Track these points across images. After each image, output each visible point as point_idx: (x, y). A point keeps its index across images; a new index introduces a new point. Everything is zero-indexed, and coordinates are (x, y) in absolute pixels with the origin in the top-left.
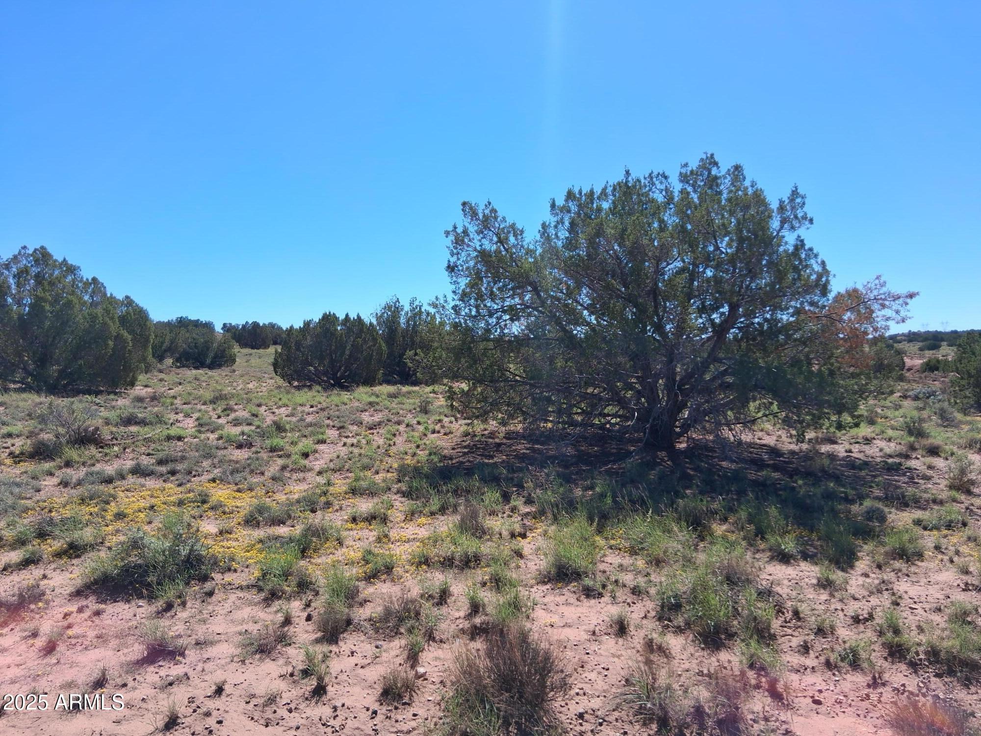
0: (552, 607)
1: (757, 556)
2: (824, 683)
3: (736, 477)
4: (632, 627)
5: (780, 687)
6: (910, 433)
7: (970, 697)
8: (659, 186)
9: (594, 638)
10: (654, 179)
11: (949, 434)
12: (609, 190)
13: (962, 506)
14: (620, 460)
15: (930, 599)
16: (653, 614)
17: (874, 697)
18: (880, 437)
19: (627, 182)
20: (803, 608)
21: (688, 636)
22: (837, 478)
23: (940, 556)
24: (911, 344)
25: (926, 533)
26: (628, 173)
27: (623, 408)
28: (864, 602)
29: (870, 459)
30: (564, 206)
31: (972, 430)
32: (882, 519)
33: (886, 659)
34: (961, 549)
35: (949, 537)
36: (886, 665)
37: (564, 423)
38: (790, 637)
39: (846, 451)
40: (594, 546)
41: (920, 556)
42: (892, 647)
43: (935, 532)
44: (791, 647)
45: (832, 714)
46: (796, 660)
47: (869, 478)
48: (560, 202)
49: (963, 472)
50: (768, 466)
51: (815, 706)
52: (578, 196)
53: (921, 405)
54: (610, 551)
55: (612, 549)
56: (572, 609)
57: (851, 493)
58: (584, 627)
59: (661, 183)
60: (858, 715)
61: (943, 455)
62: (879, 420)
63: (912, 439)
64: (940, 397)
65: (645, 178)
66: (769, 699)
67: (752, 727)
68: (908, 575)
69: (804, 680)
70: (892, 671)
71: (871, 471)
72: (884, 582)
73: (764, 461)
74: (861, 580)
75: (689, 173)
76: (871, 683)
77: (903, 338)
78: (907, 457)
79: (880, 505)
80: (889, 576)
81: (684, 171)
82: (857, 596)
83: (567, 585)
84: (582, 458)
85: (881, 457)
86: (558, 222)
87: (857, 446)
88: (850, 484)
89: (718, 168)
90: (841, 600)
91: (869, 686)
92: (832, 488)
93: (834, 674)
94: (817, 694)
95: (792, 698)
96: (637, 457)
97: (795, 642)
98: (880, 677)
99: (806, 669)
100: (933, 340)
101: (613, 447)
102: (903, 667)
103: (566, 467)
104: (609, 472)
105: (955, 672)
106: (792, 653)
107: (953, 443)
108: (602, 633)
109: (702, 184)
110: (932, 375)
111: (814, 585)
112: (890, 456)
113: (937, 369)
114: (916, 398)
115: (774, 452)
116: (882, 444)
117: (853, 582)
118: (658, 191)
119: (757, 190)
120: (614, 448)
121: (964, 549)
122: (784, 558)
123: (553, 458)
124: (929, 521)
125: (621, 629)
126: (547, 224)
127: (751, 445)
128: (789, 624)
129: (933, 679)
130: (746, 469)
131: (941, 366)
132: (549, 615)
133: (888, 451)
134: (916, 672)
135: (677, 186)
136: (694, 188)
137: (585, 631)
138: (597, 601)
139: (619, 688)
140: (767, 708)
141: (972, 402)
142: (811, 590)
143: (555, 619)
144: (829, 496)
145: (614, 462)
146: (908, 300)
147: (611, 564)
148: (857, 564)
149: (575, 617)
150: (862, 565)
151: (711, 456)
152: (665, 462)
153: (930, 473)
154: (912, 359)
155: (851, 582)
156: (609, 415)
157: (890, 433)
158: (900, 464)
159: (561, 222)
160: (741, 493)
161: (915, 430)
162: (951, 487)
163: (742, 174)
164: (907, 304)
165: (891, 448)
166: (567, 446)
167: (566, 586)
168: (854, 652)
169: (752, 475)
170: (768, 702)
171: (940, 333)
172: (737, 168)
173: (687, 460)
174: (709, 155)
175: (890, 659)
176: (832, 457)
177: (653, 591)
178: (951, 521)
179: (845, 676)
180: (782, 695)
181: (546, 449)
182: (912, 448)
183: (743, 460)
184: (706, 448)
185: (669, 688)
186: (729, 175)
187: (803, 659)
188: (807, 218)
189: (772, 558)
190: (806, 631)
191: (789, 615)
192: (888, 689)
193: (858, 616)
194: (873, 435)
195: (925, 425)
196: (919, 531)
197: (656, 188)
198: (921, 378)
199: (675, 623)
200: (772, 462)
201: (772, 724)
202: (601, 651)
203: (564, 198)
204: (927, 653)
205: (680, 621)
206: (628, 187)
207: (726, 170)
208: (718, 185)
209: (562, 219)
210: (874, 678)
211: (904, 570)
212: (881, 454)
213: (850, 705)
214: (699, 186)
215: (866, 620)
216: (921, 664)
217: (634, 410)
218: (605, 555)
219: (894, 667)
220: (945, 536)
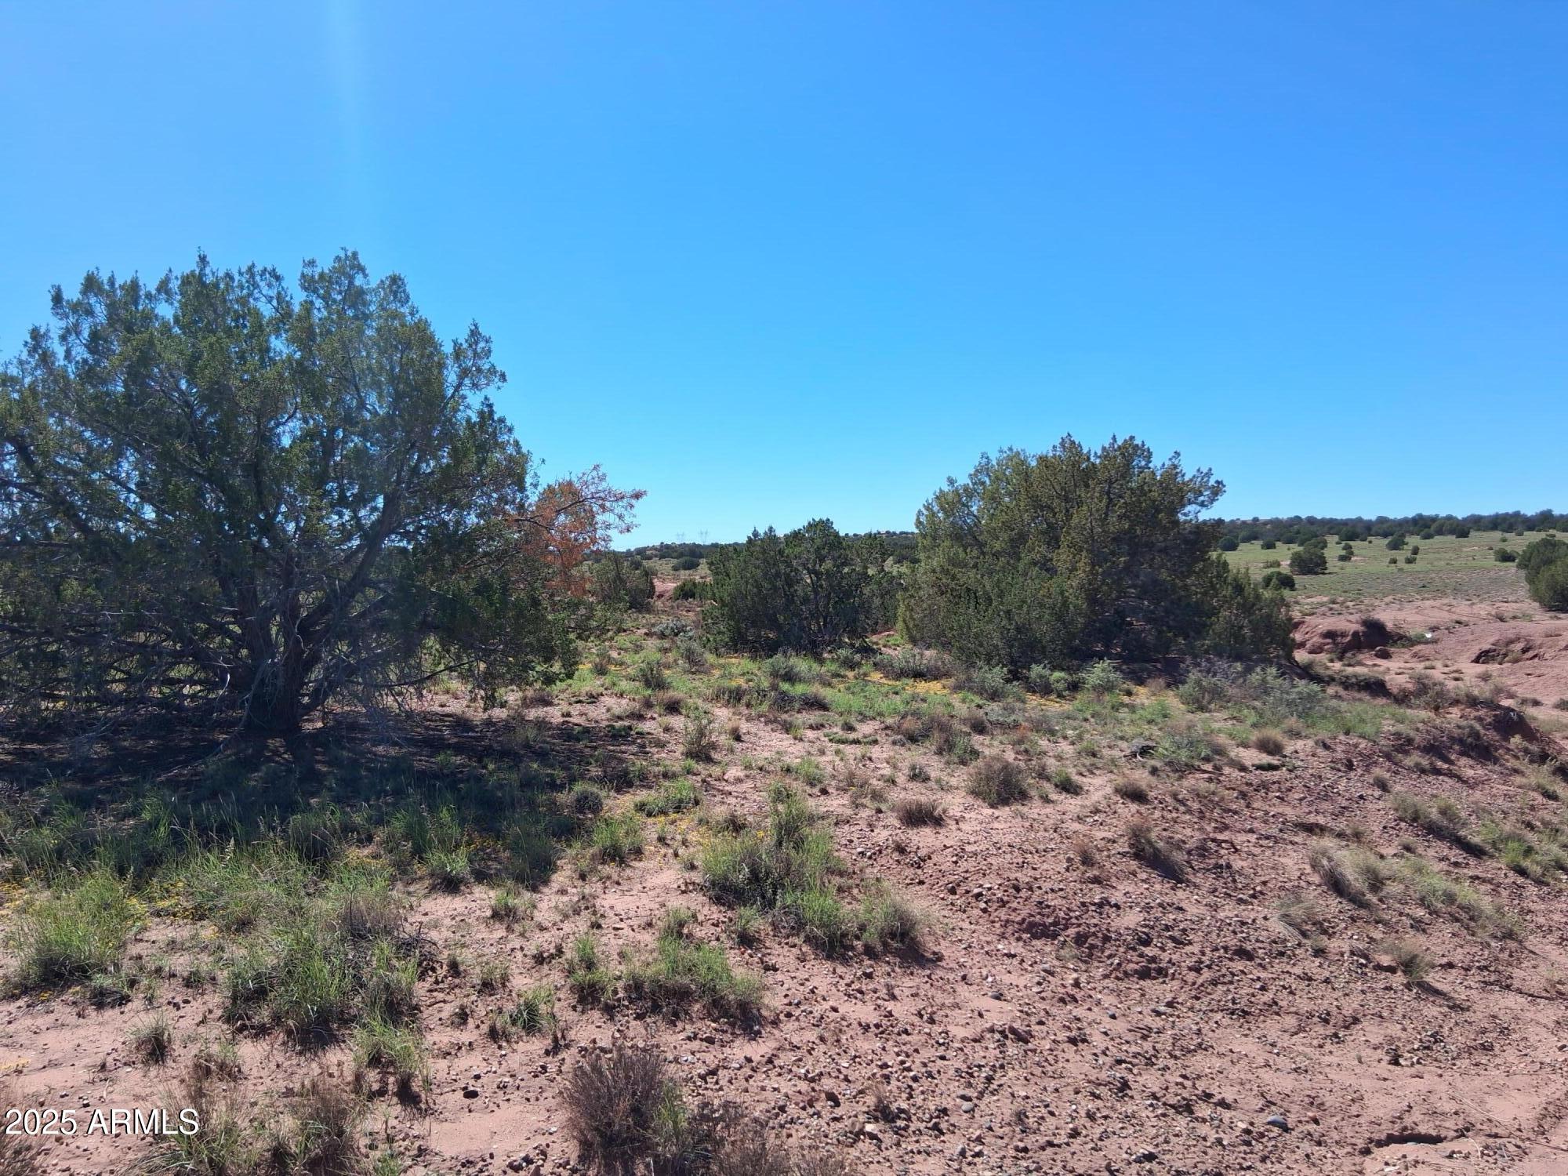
0: (23, 1038)
1: (411, 889)
2: (485, 1063)
3: (397, 767)
4: (178, 1042)
5: (416, 1086)
6: (648, 684)
7: (674, 1037)
8: (265, 290)
9: (102, 1076)
10: (258, 278)
11: (697, 683)
12: (174, 285)
13: (699, 778)
14: (196, 759)
15: (641, 912)
16: (219, 1012)
17: (552, 1068)
18: (609, 692)
19: (202, 275)
20: (466, 956)
21: (276, 1038)
22: (542, 756)
23: (663, 851)
24: (663, 561)
25: (651, 820)
26: (203, 260)
27: (204, 668)
28: (554, 931)
29: (594, 725)
30: (79, 303)
31: (723, 676)
32: (596, 807)
33: (574, 1008)
34: (689, 837)
35: (678, 823)
36: (571, 1016)
37: (89, 699)
38: (442, 1004)
39: (563, 716)
40: (124, 916)
41: (638, 852)
42: (583, 989)
43: (662, 818)
44: (440, 1019)
45: (492, 1107)
46: (443, 1037)
47: (587, 751)
48: (72, 293)
49: (701, 733)
50: (449, 746)
51: (468, 1101)
52: (107, 287)
53: (667, 645)
54: (157, 920)
55: (159, 916)
56: (66, 1033)
57: (560, 774)
58: (87, 1061)
59: (270, 285)
60: (528, 1100)
61: (684, 712)
62: (613, 668)
63: (649, 692)
64: (690, 634)
65: (241, 274)
66: (399, 1107)
67: (367, 1156)
68: (618, 883)
69: (455, 1066)
70: (581, 1024)
71: (591, 741)
72: (583, 898)
73: (444, 739)
74: (555, 898)
75: (317, 277)
76: (550, 1048)
77: (654, 552)
78: (641, 717)
79: (594, 789)
80: (593, 887)
81: (308, 271)
82: (546, 924)
83: (61, 992)
84: (121, 761)
85: (608, 720)
86: (68, 331)
87: (578, 706)
88: (561, 762)
89: (366, 276)
90: (522, 935)
91: (547, 1053)
92: (536, 770)
93: (500, 1047)
94: (472, 1082)
95: (434, 1097)
96: (229, 752)
97: (448, 1010)
98: (563, 1037)
99: (460, 1048)
100: (688, 556)
101: (184, 737)
102: (596, 1015)
103: (87, 780)
104: (174, 784)
105: (661, 1007)
106: (442, 1028)
107: (699, 695)
108: (118, 1064)
109: (339, 297)
110: (686, 604)
111: (486, 921)
112: (620, 718)
113: (693, 596)
114: (662, 636)
115: (461, 724)
116: (608, 701)
117: (543, 906)
118: (263, 299)
119: (420, 320)
120: (187, 739)
121: (693, 837)
122: (451, 885)
123: (60, 768)
124: (654, 803)
125: (156, 1049)
126: (42, 331)
127: (426, 716)
128: (441, 986)
129: (633, 1023)
130: (415, 754)
131: (698, 591)
132: (16, 1054)
133: (617, 711)
134: (612, 1019)
135: (298, 297)
136: (327, 303)
137: (85, 1067)
138: (117, 1010)
139: (140, 1151)
140: (392, 1122)
141: (727, 640)
142: (482, 927)
143: (29, 1058)
144: (528, 783)
145: (185, 764)
146: (634, 502)
147: (154, 942)
148: (554, 877)
149: (69, 1046)
150: (559, 879)
151: (359, 739)
152: (280, 756)
153: (664, 737)
154: (664, 581)
155: (540, 905)
156: (179, 681)
157: (624, 685)
158: (630, 728)
159: (76, 330)
160: (398, 792)
161: (653, 680)
162: (689, 754)
163: (404, 291)
164: (632, 506)
165: (621, 706)
166: (91, 741)
167: (58, 997)
168: (531, 1008)
169: (421, 763)
170: (394, 1114)
171: (699, 546)
172: (396, 281)
173: (319, 749)
174: (349, 254)
175: (580, 1007)
176: (541, 724)
177: (223, 976)
178: (681, 801)
179: (515, 1046)
180: (419, 1096)
181: (49, 750)
182: (648, 705)
183: (411, 741)
184: (354, 726)
185: (230, 1130)
186: (383, 289)
187: (457, 1033)
188: (495, 372)
189: (433, 889)
190: (468, 990)
191: (442, 972)
192: (574, 1050)
193: (541, 954)
194: (602, 690)
195: (667, 673)
196: (640, 818)
197: (260, 292)
198: (672, 607)
199: (256, 1020)
200: (456, 740)
201: (400, 1145)
202: (114, 1096)
203: (80, 287)
204: (627, 989)
205: (263, 1015)
206: (203, 285)
207: (378, 282)
208: (365, 304)
209: (76, 325)
210: (556, 1040)
211: (615, 877)
212: (608, 715)
213: (518, 1088)
214: (334, 301)
215: (552, 956)
216: (619, 1006)
217: (224, 671)
218: (145, 929)
219: (585, 1017)
220: (673, 822)
